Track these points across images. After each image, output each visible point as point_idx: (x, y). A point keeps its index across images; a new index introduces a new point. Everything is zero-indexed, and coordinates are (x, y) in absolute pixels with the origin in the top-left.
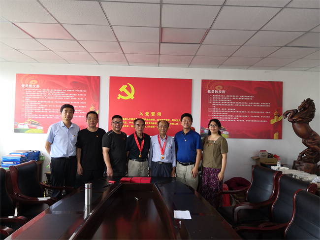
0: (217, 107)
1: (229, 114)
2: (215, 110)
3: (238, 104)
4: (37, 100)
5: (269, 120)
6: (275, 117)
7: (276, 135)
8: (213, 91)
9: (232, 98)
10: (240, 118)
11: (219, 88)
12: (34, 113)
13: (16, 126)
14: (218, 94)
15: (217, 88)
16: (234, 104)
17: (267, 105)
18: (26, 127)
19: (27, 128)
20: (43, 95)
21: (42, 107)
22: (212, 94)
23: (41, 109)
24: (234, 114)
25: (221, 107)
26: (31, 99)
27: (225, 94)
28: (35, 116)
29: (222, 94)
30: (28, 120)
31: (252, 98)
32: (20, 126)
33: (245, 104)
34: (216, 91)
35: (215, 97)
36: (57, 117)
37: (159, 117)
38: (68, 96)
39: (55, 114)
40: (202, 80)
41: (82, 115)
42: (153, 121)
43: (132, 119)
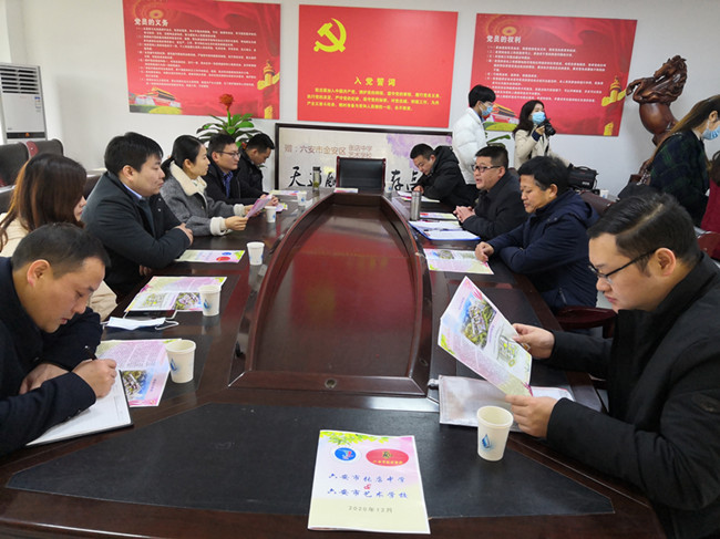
0: (503, 70)
1: (525, 84)
2: (499, 77)
3: (542, 66)
4: (166, 50)
5: (599, 98)
6: (613, 93)
8: (497, 37)
9: (532, 52)
10: (543, 94)
11: (509, 32)
12: (162, 76)
13: (132, 101)
14: (507, 44)
15: (504, 31)
16: (536, 66)
17: (600, 68)
18: (150, 102)
19: (153, 104)
20: (175, 41)
21: (176, 64)
22: (494, 44)
23: (175, 68)
24: (534, 85)
25: (509, 71)
26: (155, 49)
27: (521, 45)
28: (164, 82)
29: (513, 44)
30: (153, 89)
31: (573, 53)
32: (140, 101)
33: (556, 66)
34: (503, 39)
35: (500, 51)
36: (205, 85)
37: (391, 89)
38: (222, 45)
39: (200, 79)
40: (478, 15)
41: (250, 81)
42: (379, 96)
43: (341, 91)
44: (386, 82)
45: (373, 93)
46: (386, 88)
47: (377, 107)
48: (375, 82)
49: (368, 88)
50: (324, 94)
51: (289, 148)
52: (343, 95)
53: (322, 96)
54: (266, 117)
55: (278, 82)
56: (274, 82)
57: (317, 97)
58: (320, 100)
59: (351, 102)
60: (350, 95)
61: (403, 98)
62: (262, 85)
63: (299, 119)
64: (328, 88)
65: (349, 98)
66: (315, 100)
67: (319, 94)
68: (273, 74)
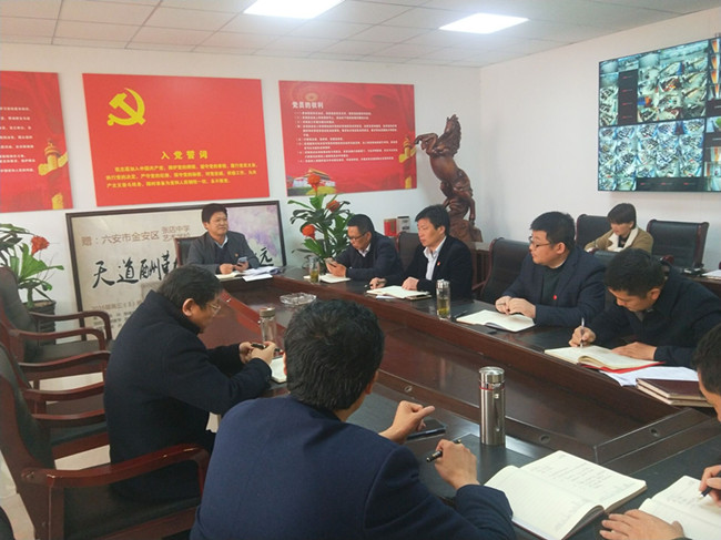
0: (312, 135)
1: (333, 147)
2: (309, 142)
3: (346, 128)
5: (396, 155)
6: (406, 150)
7: (408, 181)
8: (301, 103)
9: (335, 116)
10: (351, 155)
11: (312, 98)
14: (311, 110)
15: (308, 97)
16: (340, 129)
17: (393, 128)
22: (299, 110)
24: (341, 148)
25: (318, 135)
27: (324, 110)
29: (317, 110)
31: (369, 116)
33: (357, 129)
34: (308, 105)
35: (307, 117)
37: (204, 161)
40: (281, 82)
41: (27, 165)
42: (191, 171)
43: (147, 168)
44: (197, 155)
45: (184, 167)
46: (198, 161)
47: (191, 182)
48: (184, 155)
49: (178, 162)
50: (126, 173)
51: (87, 241)
52: (150, 172)
53: (124, 176)
54: (54, 207)
55: (67, 165)
56: (60, 165)
57: (118, 177)
58: (121, 181)
59: (160, 180)
60: (158, 171)
61: (219, 170)
62: (44, 169)
63: (99, 205)
64: (130, 166)
65: (157, 176)
66: (117, 181)
67: (121, 173)
68: (58, 156)
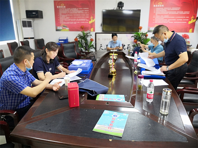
0: (158, 15)
1: (165, 19)
2: (157, 17)
3: (170, 13)
4: (65, 14)
5: (188, 22)
6: (192, 20)
7: (191, 30)
9: (167, 9)
10: (170, 21)
12: (64, 21)
13: (56, 28)
14: (160, 7)
15: (159, 3)
16: (168, 13)
18: (61, 28)
21: (68, 18)
22: (156, 7)
24: (168, 19)
25: (160, 15)
26: (62, 14)
27: (164, 7)
28: (65, 23)
29: (162, 7)
30: (62, 25)
31: (179, 9)
32: (58, 28)
33: (175, 13)
34: (158, 6)
35: (157, 9)
36: (75, 23)
38: (80, 12)
39: (74, 21)
41: (87, 21)
51: (99, 39)
54: (91, 31)
56: (94, 21)
62: (90, 22)
68: (93, 19)
